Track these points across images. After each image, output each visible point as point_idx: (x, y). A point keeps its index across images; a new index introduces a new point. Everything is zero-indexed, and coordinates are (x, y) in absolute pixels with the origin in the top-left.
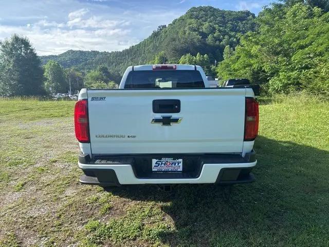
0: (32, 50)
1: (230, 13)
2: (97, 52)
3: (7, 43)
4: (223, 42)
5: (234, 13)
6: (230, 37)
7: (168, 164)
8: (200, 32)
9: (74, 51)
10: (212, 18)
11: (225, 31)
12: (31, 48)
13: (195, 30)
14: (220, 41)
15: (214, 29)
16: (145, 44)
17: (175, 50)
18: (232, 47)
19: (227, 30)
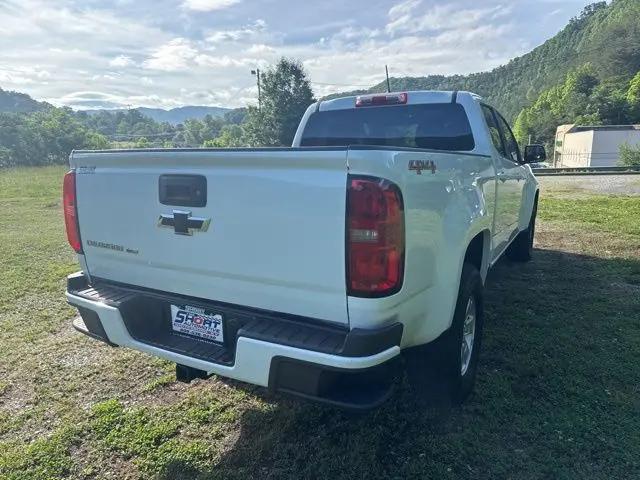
0: (306, 83)
2: (440, 77)
3: (271, 75)
7: (198, 321)
9: (397, 80)
12: (304, 79)
16: (547, 52)
17: (625, 59)
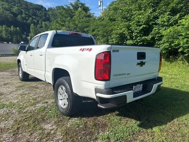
1: (31, 4)
4: (29, 21)
5: (34, 5)
6: (33, 19)
7: (138, 87)
8: (11, 12)
10: (19, 4)
11: (29, 15)
13: (7, 10)
14: (27, 20)
15: (22, 12)
18: (35, 25)
19: (30, 14)
